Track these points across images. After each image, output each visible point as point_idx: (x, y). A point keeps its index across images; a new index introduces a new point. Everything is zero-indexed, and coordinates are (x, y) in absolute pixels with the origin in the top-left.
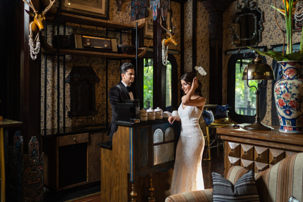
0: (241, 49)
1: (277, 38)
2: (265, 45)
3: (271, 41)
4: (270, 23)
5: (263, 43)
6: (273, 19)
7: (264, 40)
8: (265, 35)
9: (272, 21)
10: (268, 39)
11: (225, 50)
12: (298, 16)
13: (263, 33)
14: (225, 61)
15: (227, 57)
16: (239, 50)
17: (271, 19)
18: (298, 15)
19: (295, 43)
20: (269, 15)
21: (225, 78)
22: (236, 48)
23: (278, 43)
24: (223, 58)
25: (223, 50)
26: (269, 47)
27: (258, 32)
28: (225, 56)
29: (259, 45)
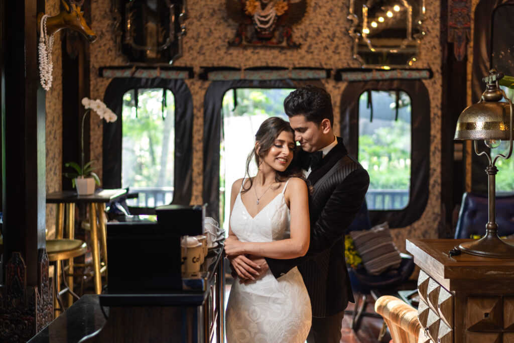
0: (137, 68)
1: (214, 54)
2: (188, 64)
3: (201, 58)
4: (199, 23)
5: (185, 60)
6: (204, 15)
7: (186, 54)
8: (189, 45)
9: (203, 20)
10: (195, 54)
11: (97, 66)
12: (263, 19)
13: (184, 41)
14: (98, 90)
15: (103, 81)
16: (134, 69)
17: (201, 16)
18: (262, 17)
19: (248, 67)
20: (197, 7)
21: (97, 128)
22: (123, 64)
23: (216, 64)
24: (91, 83)
25: (91, 67)
26: (197, 70)
27: (176, 37)
28: (95, 79)
29: (177, 64)
